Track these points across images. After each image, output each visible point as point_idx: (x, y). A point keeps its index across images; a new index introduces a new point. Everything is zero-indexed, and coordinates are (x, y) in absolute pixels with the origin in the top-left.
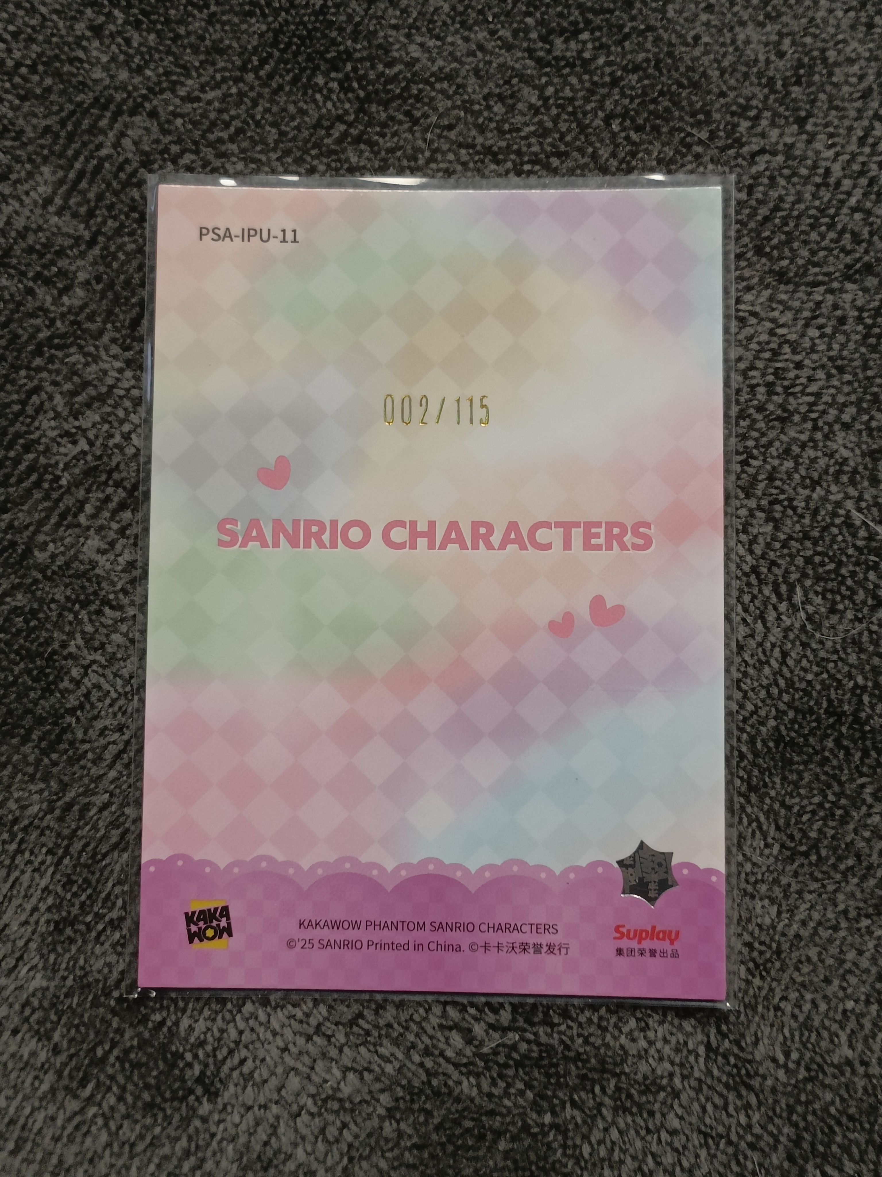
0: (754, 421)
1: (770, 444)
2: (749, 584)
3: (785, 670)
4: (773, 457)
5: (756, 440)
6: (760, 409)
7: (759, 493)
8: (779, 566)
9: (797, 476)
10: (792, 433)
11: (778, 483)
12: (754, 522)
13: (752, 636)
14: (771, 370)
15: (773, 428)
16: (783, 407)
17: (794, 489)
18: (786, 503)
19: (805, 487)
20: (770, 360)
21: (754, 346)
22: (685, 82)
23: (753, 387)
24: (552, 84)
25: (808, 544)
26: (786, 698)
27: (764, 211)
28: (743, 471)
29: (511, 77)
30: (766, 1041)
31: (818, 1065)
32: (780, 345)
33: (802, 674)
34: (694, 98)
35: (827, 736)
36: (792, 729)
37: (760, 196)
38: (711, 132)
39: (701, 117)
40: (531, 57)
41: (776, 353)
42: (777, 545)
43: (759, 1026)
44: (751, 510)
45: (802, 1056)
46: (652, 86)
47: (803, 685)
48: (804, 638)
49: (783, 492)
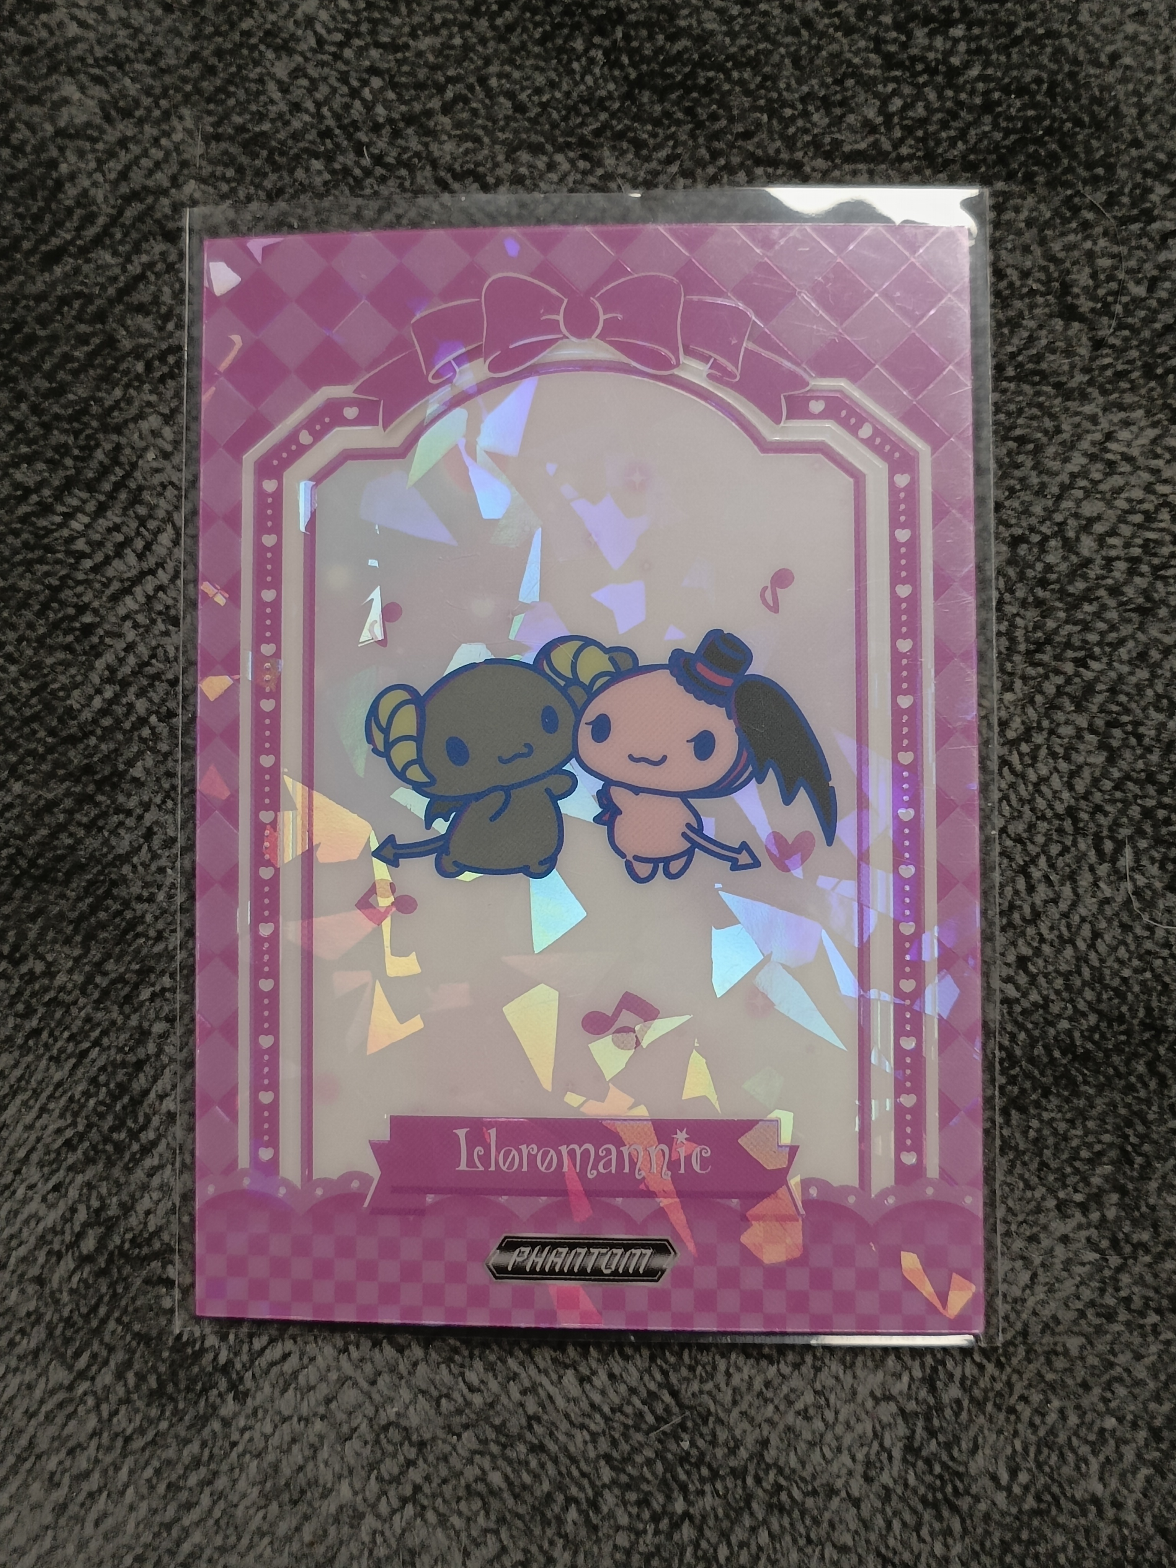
0: (1104, 607)
1: (1122, 642)
2: (1061, 831)
3: (1093, 956)
4: (1121, 662)
5: (1102, 634)
6: (1115, 591)
7: (1094, 709)
8: (1106, 814)
9: (1149, 692)
10: (1154, 632)
11: (1123, 698)
12: (1081, 747)
13: (1055, 901)
14: (1139, 541)
15: (1129, 621)
16: (1146, 593)
17: (1144, 710)
18: (1129, 728)
19: (1159, 710)
20: (1140, 526)
21: (1121, 503)
22: (1087, 119)
23: (1109, 561)
24: (901, 96)
25: (1151, 790)
26: (1089, 995)
27: (1165, 317)
28: (1077, 674)
29: (845, 76)
30: (988, 1451)
31: (1054, 1496)
32: (1158, 508)
33: (1116, 966)
34: (1095, 143)
35: (1136, 1055)
36: (1090, 1039)
37: (1164, 295)
38: (1111, 194)
39: (1100, 171)
40: (877, 50)
41: (1149, 517)
42: (1108, 785)
43: (981, 1429)
44: (1079, 730)
45: (1033, 1481)
46: (1038, 119)
47: (1116, 982)
48: (1125, 917)
49: (1127, 711)
